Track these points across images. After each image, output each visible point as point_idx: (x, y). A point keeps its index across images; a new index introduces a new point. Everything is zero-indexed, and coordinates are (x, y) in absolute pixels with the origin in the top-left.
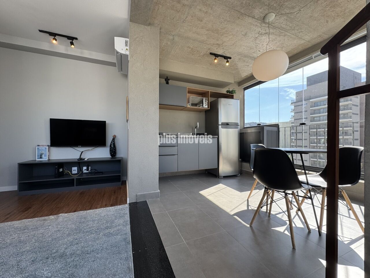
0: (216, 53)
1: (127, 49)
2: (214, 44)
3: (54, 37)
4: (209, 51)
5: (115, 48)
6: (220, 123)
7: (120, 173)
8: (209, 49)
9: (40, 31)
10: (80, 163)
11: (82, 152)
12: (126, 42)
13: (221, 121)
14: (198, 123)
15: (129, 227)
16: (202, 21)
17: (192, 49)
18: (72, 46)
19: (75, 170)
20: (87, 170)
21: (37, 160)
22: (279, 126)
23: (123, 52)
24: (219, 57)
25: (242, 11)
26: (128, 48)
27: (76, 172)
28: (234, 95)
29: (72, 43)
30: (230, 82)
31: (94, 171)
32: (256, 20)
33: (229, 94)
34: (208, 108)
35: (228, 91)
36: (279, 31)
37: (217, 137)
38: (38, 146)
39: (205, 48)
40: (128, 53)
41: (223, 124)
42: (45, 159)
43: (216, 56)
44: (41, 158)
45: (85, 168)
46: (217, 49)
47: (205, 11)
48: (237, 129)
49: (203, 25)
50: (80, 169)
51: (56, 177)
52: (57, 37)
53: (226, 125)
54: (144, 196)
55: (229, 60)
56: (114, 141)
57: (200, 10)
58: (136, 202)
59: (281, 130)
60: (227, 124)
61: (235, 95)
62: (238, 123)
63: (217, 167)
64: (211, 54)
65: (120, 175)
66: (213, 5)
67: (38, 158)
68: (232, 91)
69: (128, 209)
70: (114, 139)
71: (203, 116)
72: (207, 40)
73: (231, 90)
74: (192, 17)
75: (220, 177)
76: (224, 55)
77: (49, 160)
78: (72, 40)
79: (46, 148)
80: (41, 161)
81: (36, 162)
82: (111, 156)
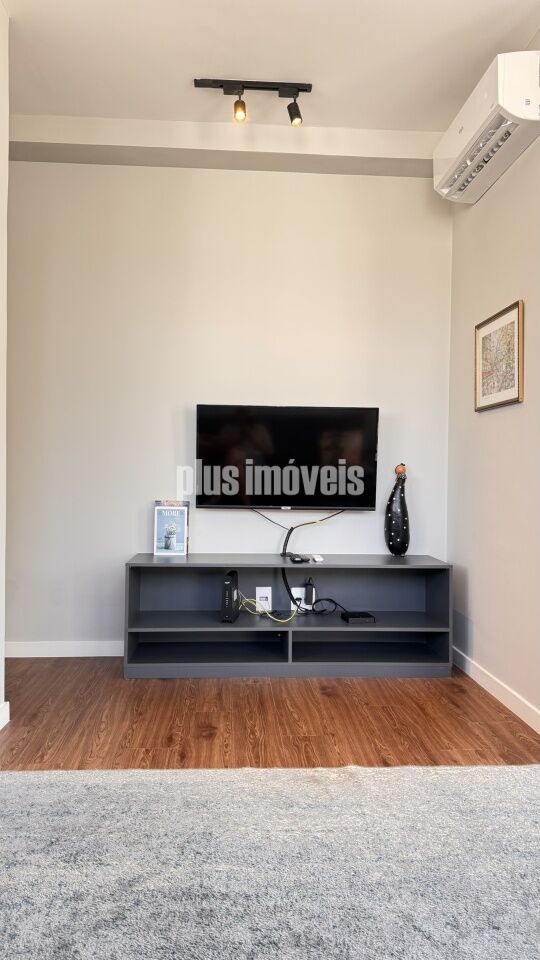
3: (238, 98)
5: (502, 100)
7: (447, 626)
9: (200, 83)
11: (292, 529)
18: (297, 122)
19: (263, 598)
20: (308, 600)
21: (156, 553)
27: (268, 607)
29: (295, 113)
31: (326, 605)
38: (158, 503)
44: (167, 547)
45: (298, 592)
52: (246, 96)
56: (403, 491)
65: (448, 633)
67: (159, 548)
70: (401, 481)
77: (188, 555)
78: (295, 95)
79: (182, 513)
80: (167, 559)
81: (155, 562)
82: (391, 548)
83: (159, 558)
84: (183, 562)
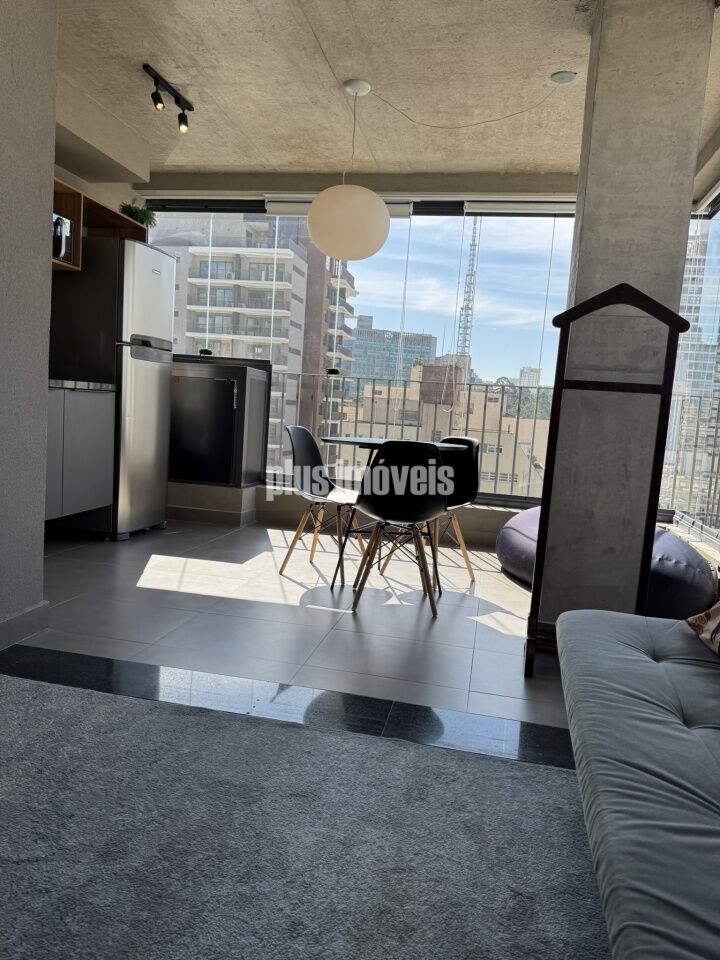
0: (162, 74)
4: (145, 58)
6: (126, 338)
8: (154, 55)
13: (129, 328)
22: (270, 368)
32: (332, 75)
35: (127, 209)
37: (115, 387)
41: (135, 342)
43: (159, 81)
46: (177, 68)
53: (142, 343)
60: (147, 343)
62: (171, 345)
63: (110, 503)
64: (146, 67)
73: (137, 207)
75: (119, 537)
76: (181, 92)
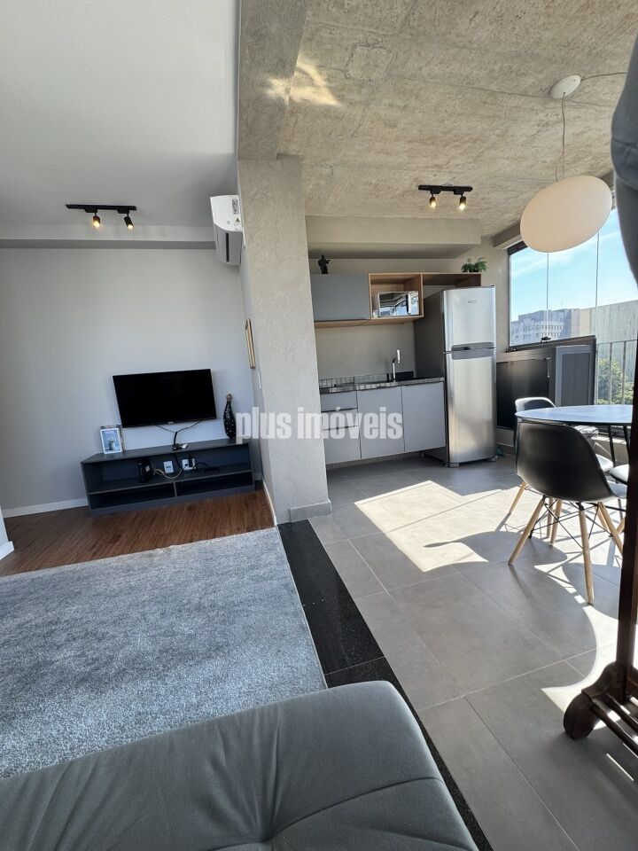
0: (432, 184)
1: (238, 220)
2: (427, 167)
3: (94, 214)
4: (415, 184)
5: (215, 222)
6: (448, 348)
7: (250, 469)
8: (416, 179)
9: (70, 207)
10: (176, 453)
11: (177, 432)
12: (234, 203)
13: (451, 340)
14: (398, 351)
15: (287, 566)
16: (395, 126)
17: (376, 185)
18: (130, 227)
19: (169, 466)
20: (190, 465)
21: (106, 453)
22: (595, 340)
23: (230, 228)
24: (442, 192)
25: (493, 87)
26: (239, 216)
27: (171, 470)
28: (482, 273)
29: (128, 221)
30: (471, 242)
31: (200, 466)
32: (532, 99)
33: (468, 273)
34: (420, 314)
35: (466, 268)
36: (596, 110)
37: (442, 379)
38: (103, 428)
39: (406, 180)
40: (239, 228)
41: (455, 349)
42: (117, 450)
43: (435, 190)
44: (111, 449)
45: (185, 462)
46: (435, 175)
47: (402, 104)
48: (489, 359)
49: (398, 133)
50: (177, 465)
51: (142, 482)
52: (100, 213)
53: (464, 351)
54: (303, 511)
55: (466, 194)
56: (230, 407)
57: (390, 105)
58: (290, 523)
59: (599, 348)
60: (466, 348)
61: (484, 274)
62: (492, 344)
63: (444, 445)
64: (422, 188)
65: (251, 472)
66: (420, 89)
67: (106, 450)
68: (477, 265)
69: (279, 536)
70: (229, 403)
71: (409, 332)
72: (409, 163)
73: (473, 263)
74: (372, 122)
75: (452, 465)
76: (454, 185)
77: (124, 451)
78: (128, 213)
79: (115, 431)
80: (112, 455)
81: (105, 459)
82: (228, 435)
83: (107, 455)
84: (122, 457)
